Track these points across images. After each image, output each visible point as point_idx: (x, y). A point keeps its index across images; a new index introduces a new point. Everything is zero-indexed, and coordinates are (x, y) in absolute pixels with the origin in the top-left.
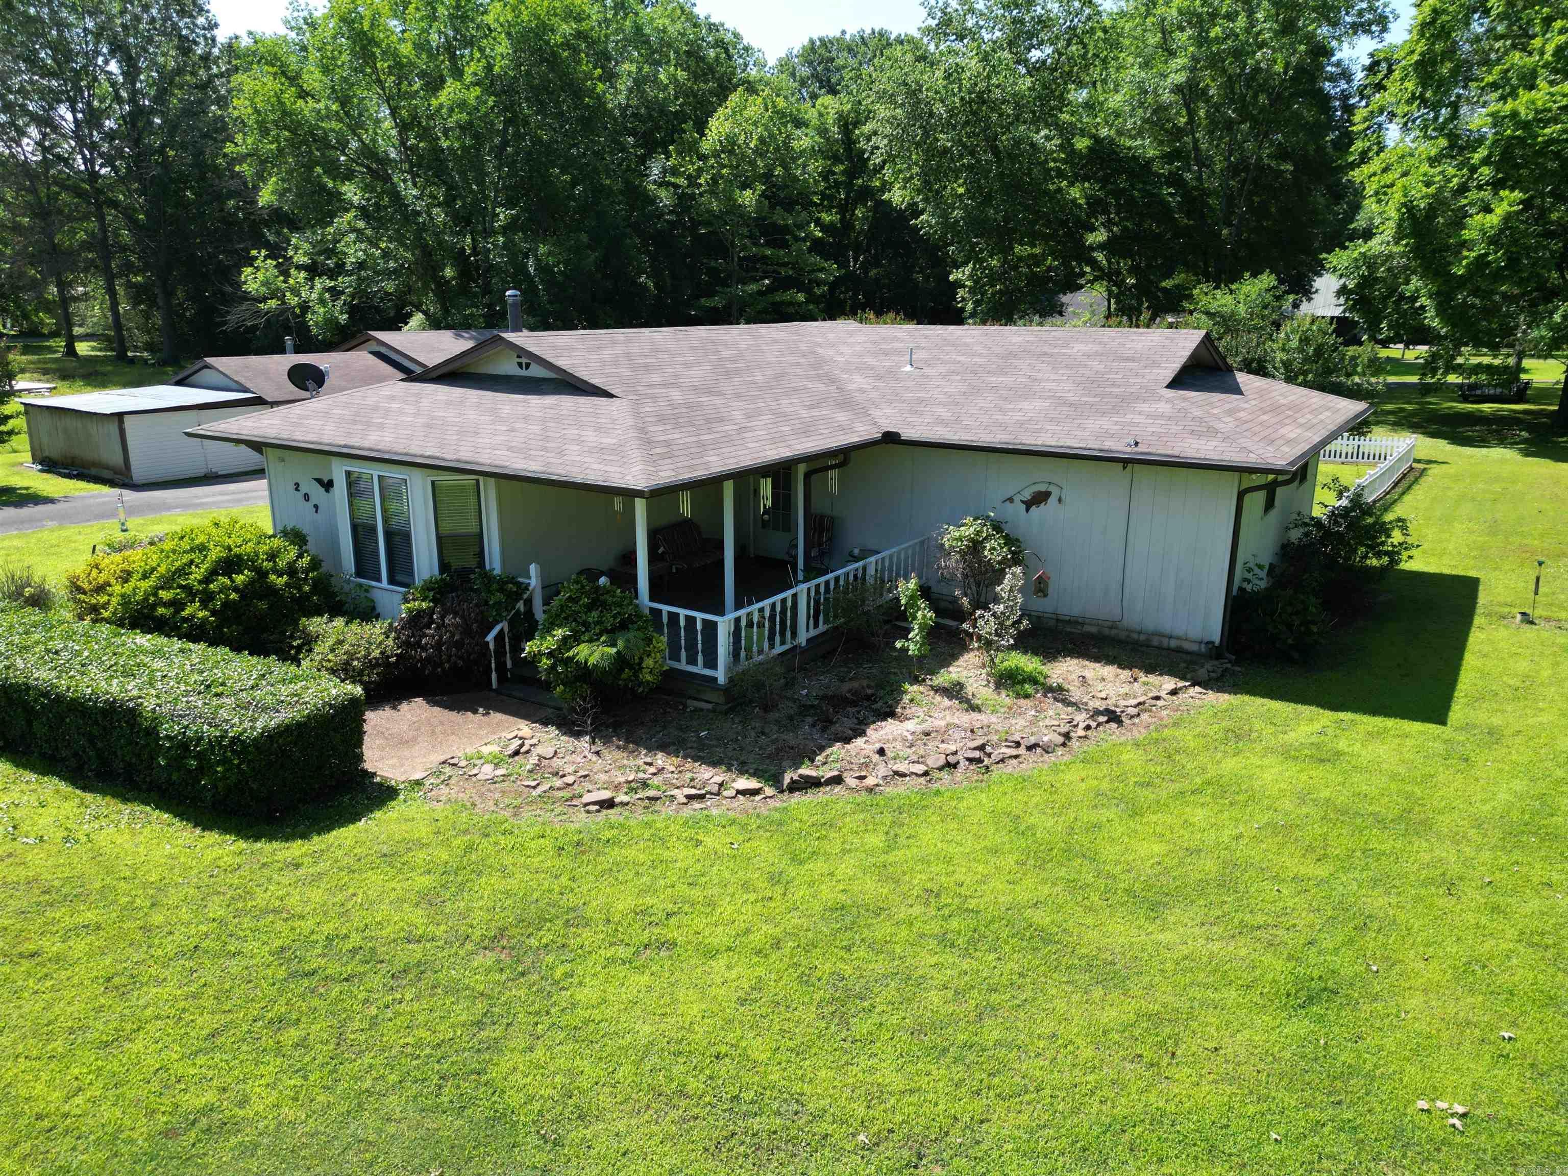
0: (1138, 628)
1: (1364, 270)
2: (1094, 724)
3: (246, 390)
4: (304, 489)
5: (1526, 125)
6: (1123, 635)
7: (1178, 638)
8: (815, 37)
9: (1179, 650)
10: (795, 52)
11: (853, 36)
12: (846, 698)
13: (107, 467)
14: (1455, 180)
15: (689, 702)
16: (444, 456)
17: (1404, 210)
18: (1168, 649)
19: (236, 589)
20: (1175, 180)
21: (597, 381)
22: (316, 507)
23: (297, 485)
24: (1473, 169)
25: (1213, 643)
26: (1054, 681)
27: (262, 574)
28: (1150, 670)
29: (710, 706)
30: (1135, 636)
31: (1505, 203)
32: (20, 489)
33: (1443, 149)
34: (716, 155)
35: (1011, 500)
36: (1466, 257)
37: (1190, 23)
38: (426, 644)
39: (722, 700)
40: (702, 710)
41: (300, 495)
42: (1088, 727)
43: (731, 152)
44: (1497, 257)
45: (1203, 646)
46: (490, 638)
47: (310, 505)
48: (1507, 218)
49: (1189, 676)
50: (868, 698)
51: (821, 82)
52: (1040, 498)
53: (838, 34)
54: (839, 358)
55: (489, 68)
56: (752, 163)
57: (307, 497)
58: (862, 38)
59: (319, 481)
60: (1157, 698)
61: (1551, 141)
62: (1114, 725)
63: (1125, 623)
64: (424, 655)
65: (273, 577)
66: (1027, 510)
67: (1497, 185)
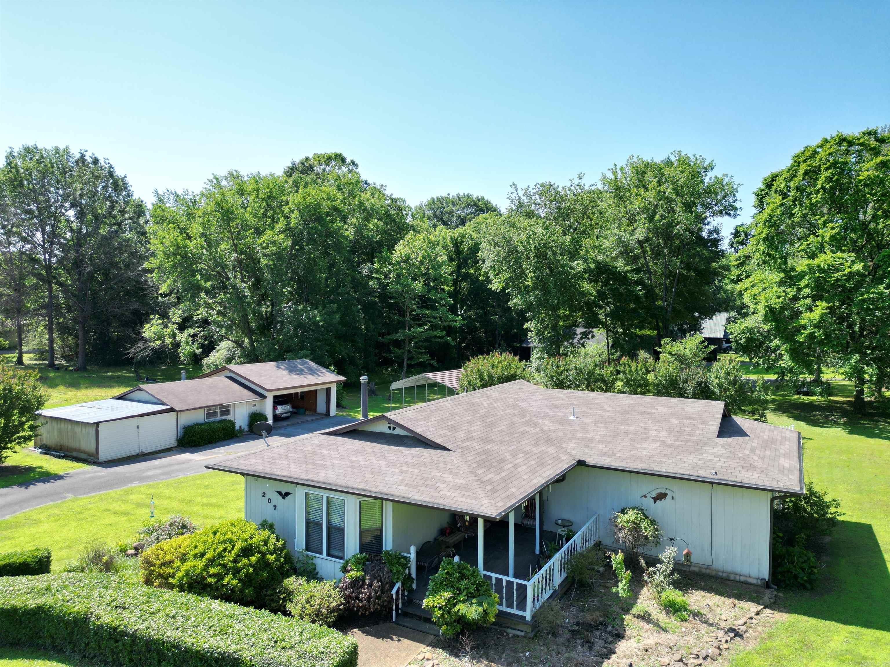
0: (722, 570)
1: (748, 335)
2: (729, 639)
3: (163, 404)
4: (268, 496)
5: (823, 271)
6: (714, 573)
7: (745, 576)
8: (435, 197)
9: (746, 583)
10: (424, 203)
11: (453, 196)
12: (591, 624)
13: (84, 452)
14: (791, 294)
15: (509, 631)
16: (370, 489)
17: (767, 309)
18: (740, 582)
19: (251, 565)
20: (639, 282)
21: (438, 441)
22: (275, 506)
23: (264, 493)
24: (800, 290)
25: (765, 579)
26: (694, 608)
27: (263, 555)
28: (739, 597)
29: (522, 634)
30: (720, 574)
31: (820, 308)
32: (36, 468)
33: (782, 278)
34: (399, 263)
35: (645, 496)
36: (803, 333)
37: (643, 212)
38: (362, 598)
39: (529, 629)
40: (518, 636)
41: (266, 499)
42: (727, 641)
43: (406, 262)
44: (819, 334)
45: (759, 581)
46: (394, 592)
47: (271, 506)
48: (822, 316)
49: (761, 602)
50: (601, 623)
51: (437, 218)
52: (661, 496)
53: (446, 196)
54: (531, 409)
55: (288, 224)
56: (418, 268)
57: (269, 501)
58: (459, 198)
59: (280, 493)
60: (751, 618)
61: (838, 280)
62: (738, 639)
63: (715, 567)
64: (360, 604)
65: (268, 556)
66: (655, 502)
67: (815, 298)
